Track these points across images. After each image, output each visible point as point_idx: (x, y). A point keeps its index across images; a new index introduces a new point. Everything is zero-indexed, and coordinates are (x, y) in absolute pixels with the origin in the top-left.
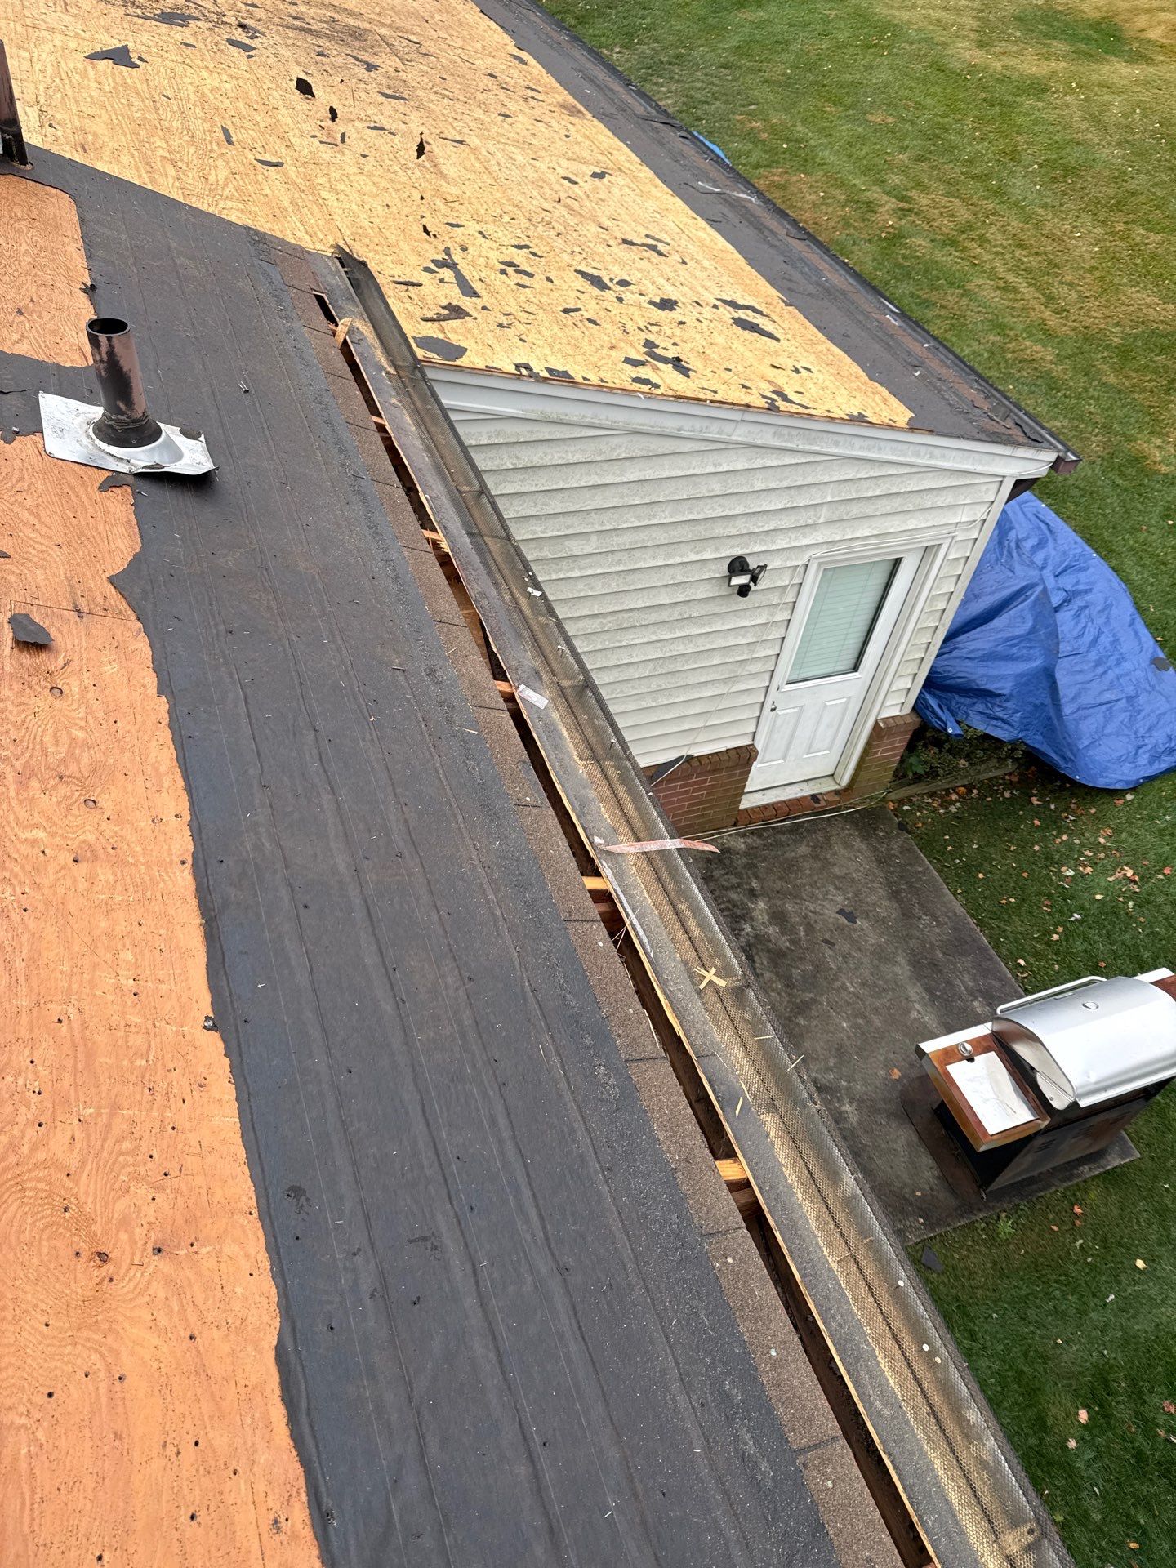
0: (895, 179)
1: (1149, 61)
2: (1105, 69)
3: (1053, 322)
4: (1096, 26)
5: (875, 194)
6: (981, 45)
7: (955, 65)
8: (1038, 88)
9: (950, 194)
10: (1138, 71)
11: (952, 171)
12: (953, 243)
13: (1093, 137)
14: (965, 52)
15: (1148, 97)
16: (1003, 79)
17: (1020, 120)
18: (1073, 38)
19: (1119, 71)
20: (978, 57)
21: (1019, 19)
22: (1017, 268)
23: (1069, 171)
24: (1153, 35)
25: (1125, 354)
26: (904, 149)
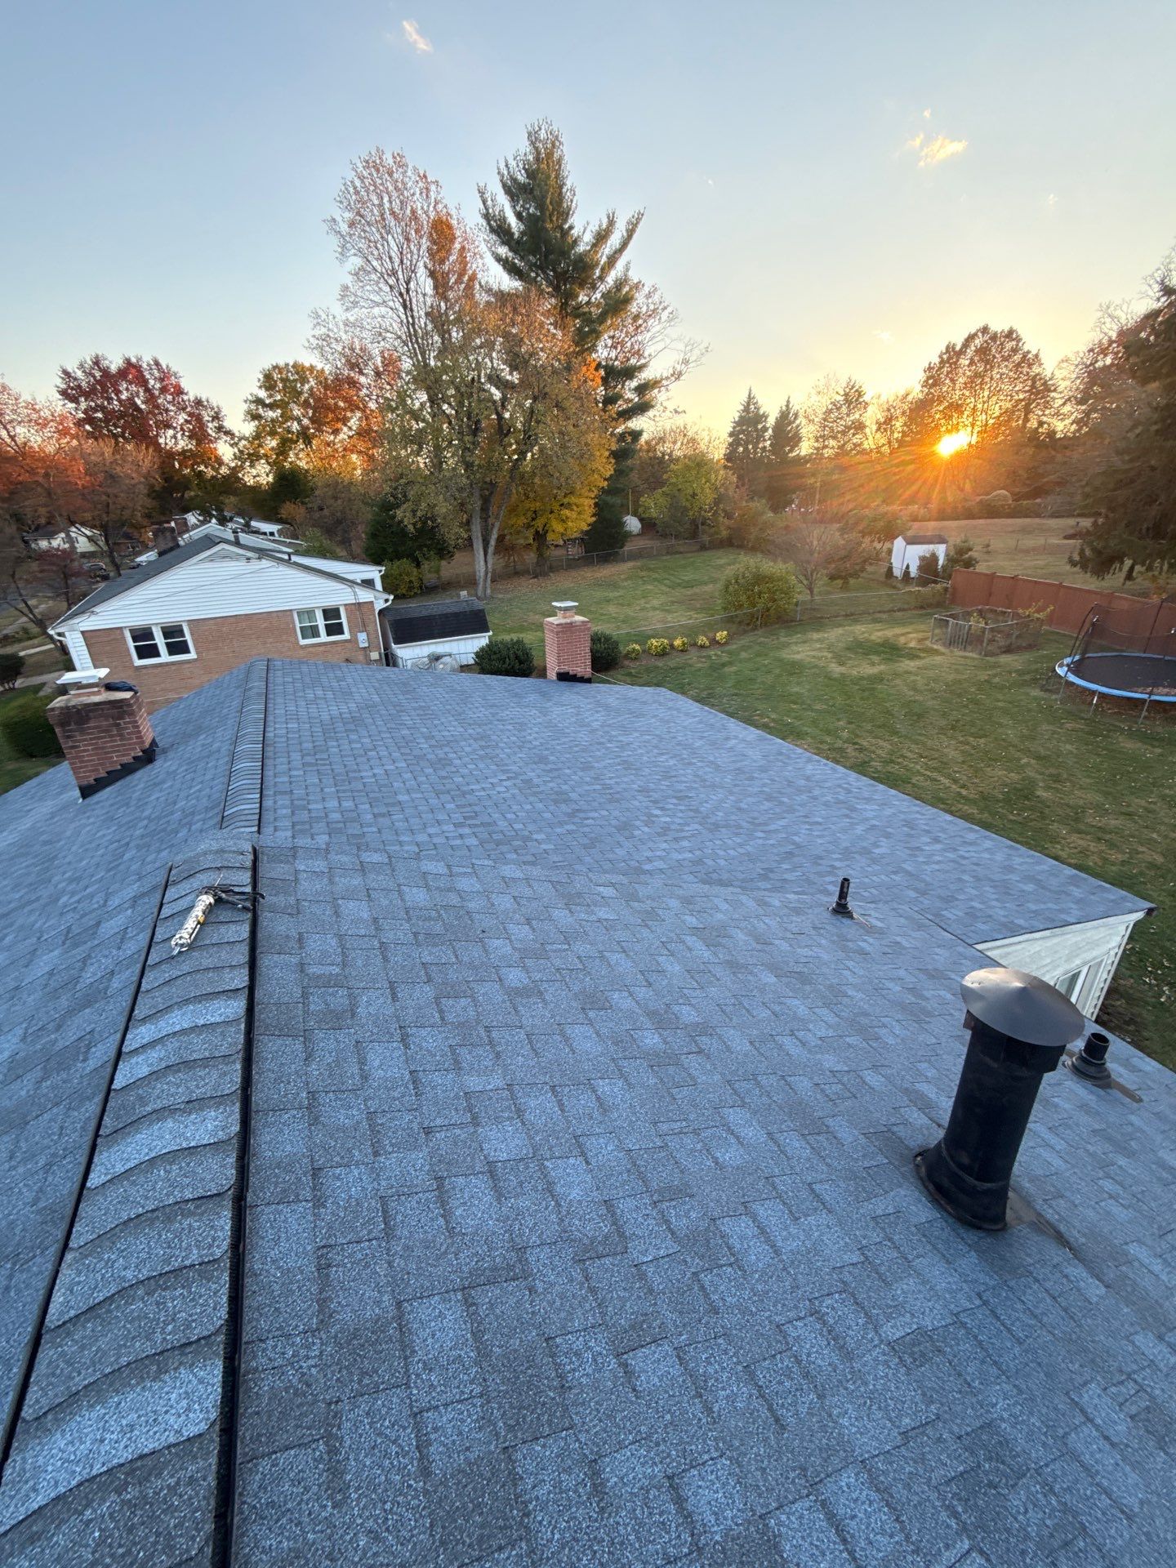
0: (845, 734)
1: (918, 657)
2: (902, 664)
3: (964, 792)
4: (883, 645)
5: (839, 744)
6: (842, 664)
7: (836, 676)
8: (878, 679)
9: (874, 738)
10: (918, 663)
11: (869, 727)
12: (892, 761)
13: (919, 698)
14: (836, 669)
15: (931, 673)
16: (862, 678)
17: (880, 696)
18: (877, 653)
19: (910, 665)
20: (842, 669)
21: (848, 649)
22: (928, 768)
23: (920, 716)
24: (912, 644)
25: (1007, 801)
26: (839, 720)
